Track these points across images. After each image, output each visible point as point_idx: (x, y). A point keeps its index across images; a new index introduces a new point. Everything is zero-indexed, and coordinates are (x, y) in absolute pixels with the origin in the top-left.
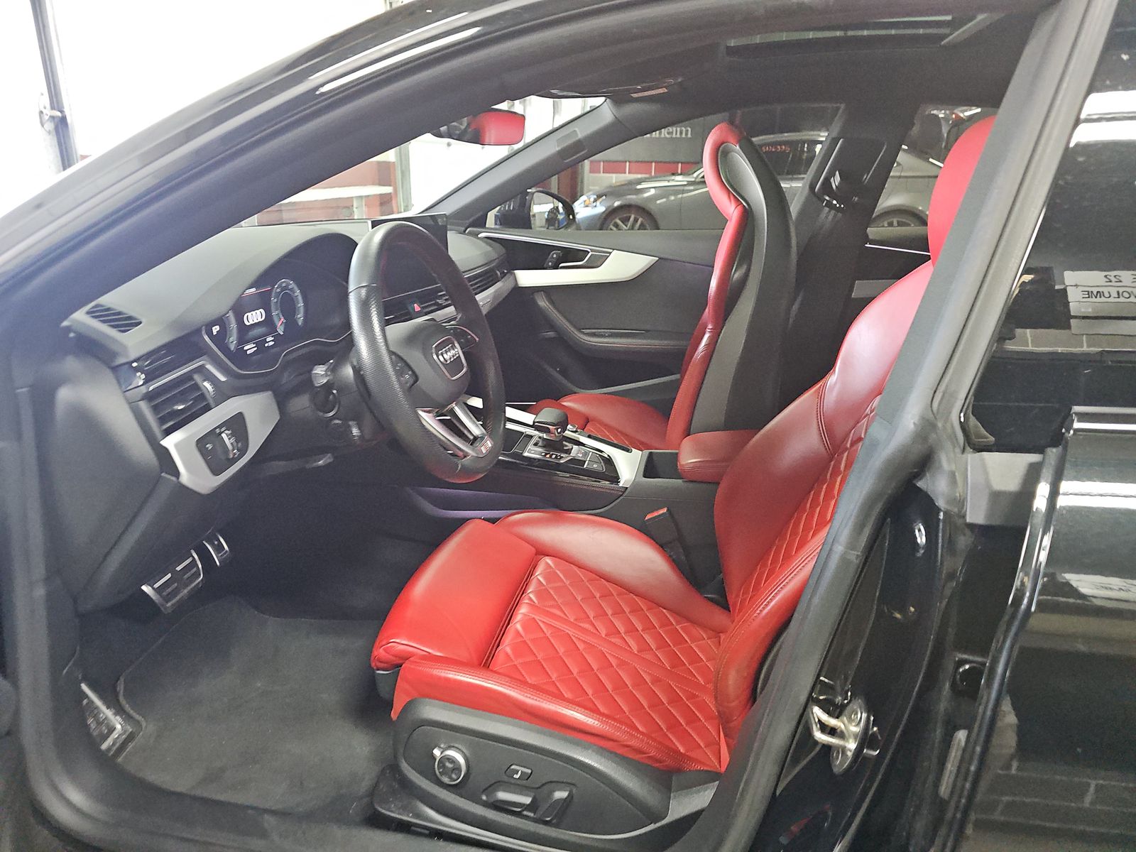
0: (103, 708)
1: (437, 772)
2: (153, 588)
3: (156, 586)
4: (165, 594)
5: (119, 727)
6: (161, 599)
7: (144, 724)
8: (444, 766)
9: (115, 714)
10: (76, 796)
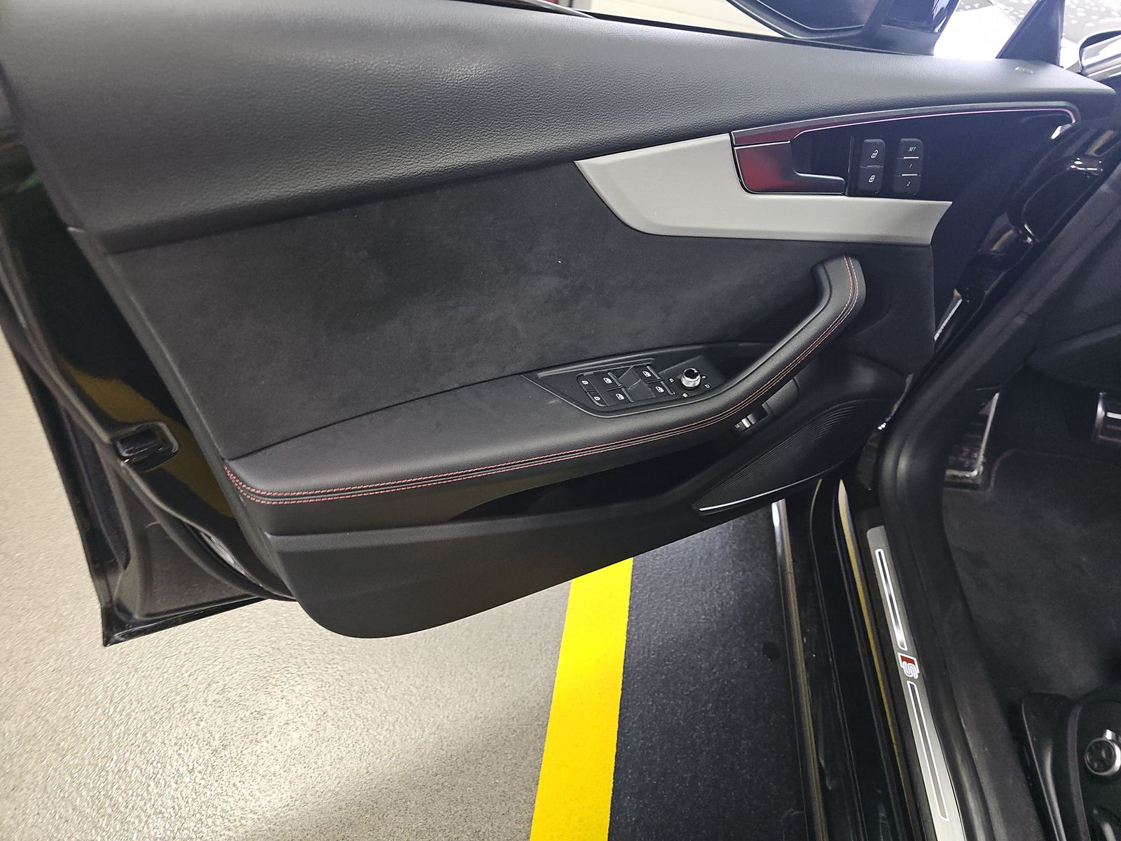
0: (982, 452)
1: (1090, 744)
2: (1106, 414)
3: (1110, 415)
4: (1108, 426)
5: (975, 473)
6: (1101, 426)
7: (989, 490)
8: (1099, 750)
9: (983, 464)
10: (903, 464)
